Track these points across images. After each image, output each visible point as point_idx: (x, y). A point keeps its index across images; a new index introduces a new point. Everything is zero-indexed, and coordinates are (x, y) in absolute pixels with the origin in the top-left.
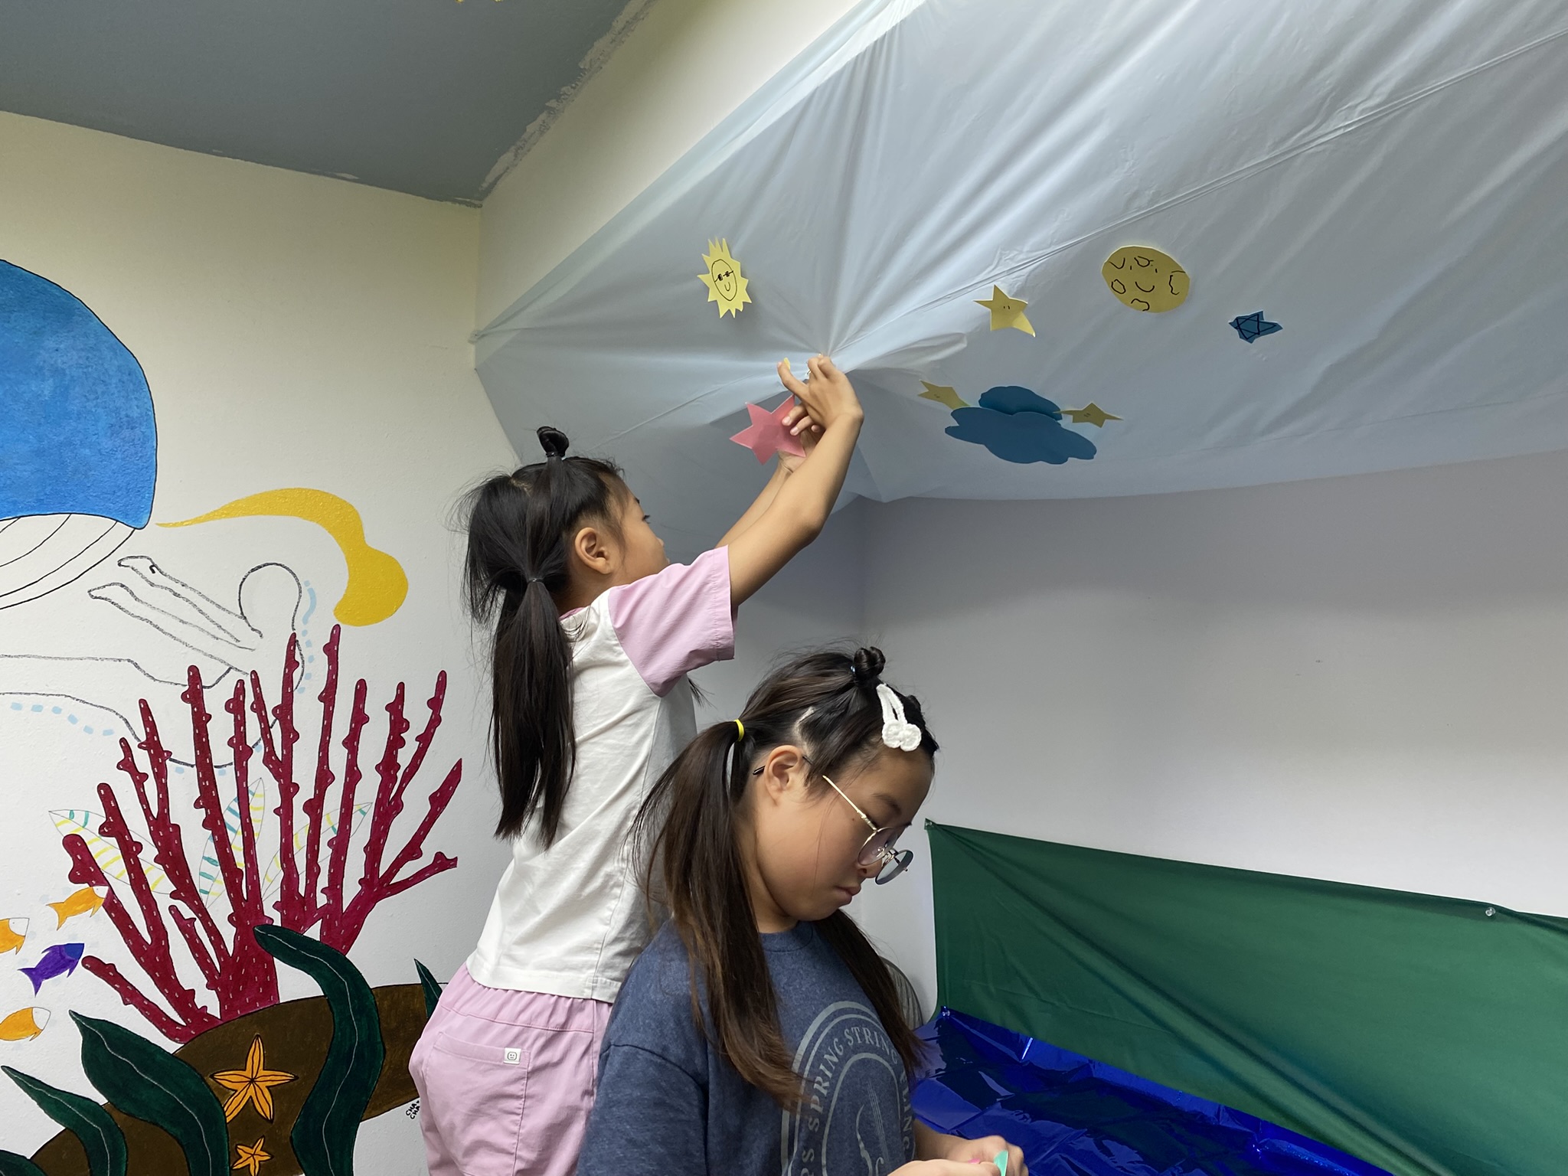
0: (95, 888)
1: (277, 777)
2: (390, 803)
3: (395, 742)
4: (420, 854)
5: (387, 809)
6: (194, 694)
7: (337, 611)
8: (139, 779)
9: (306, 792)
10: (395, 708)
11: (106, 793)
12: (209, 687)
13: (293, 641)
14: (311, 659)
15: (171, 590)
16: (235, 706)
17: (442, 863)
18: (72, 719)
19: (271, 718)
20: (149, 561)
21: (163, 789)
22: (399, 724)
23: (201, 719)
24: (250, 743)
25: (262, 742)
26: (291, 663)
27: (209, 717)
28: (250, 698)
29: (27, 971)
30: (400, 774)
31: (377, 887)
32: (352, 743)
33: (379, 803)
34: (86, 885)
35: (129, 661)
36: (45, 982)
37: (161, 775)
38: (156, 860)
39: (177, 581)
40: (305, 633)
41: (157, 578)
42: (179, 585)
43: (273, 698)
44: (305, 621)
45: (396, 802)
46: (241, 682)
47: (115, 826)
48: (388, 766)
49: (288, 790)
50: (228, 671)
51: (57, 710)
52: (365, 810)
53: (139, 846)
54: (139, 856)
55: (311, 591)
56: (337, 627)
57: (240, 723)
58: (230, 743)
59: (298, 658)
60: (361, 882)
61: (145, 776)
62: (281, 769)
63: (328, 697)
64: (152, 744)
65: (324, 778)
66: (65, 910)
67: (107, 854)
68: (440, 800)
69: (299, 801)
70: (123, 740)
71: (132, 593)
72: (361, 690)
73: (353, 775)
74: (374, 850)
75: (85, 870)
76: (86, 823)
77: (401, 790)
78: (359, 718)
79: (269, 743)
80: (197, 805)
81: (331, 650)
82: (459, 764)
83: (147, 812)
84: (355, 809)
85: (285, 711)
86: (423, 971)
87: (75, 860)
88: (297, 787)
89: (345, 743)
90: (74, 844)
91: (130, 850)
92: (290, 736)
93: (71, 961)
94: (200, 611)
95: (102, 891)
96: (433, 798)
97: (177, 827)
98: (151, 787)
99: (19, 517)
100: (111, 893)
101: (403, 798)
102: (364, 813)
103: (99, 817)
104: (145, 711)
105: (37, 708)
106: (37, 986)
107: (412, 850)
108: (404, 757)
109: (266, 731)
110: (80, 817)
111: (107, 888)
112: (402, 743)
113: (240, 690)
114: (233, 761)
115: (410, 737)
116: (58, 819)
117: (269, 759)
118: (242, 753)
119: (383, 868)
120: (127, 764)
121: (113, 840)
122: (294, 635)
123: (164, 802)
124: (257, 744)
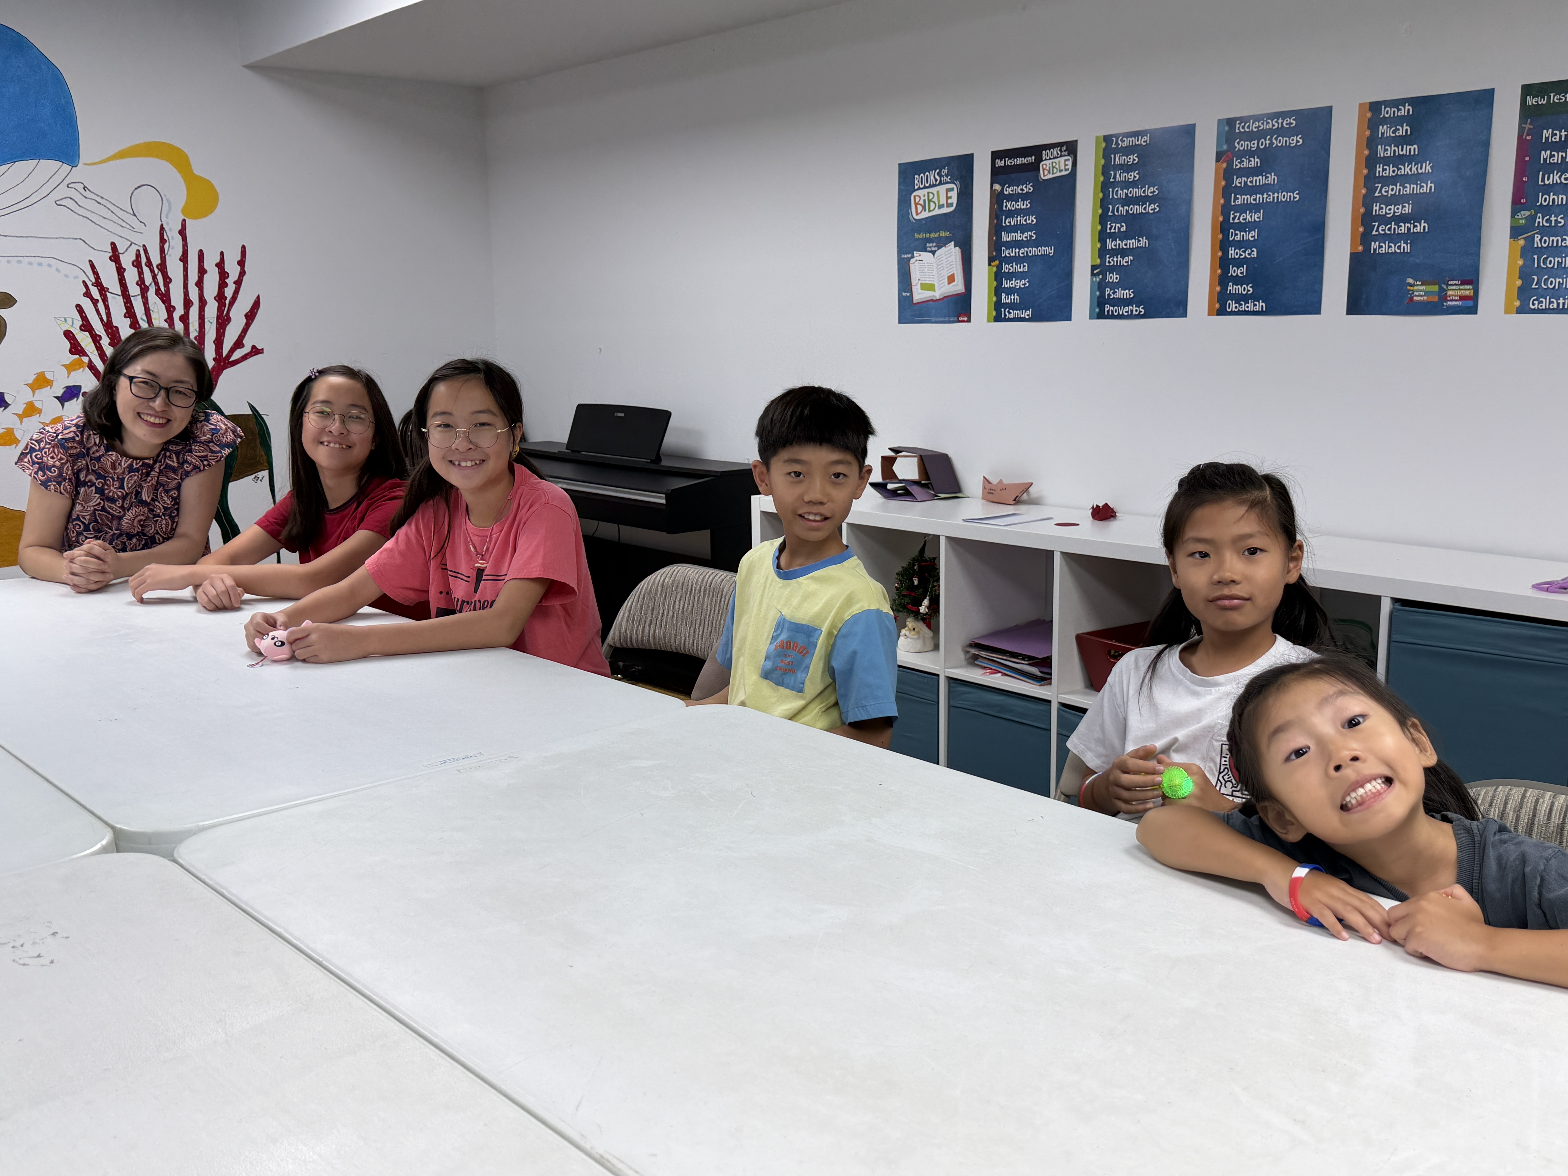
0: (82, 357)
1: (164, 302)
2: (224, 318)
3: (223, 285)
4: (243, 346)
5: (223, 321)
6: (115, 257)
7: (184, 211)
8: (95, 302)
9: (179, 311)
10: (220, 265)
11: (80, 309)
12: (123, 253)
13: (162, 228)
14: (173, 238)
15: (96, 201)
16: (137, 264)
17: (256, 351)
18: (58, 270)
19: (156, 271)
20: (80, 184)
21: (107, 307)
22: (223, 275)
23: (120, 271)
24: (147, 284)
25: (153, 284)
26: (163, 241)
27: (125, 269)
28: (144, 260)
29: (57, 398)
30: (227, 302)
31: (223, 362)
32: (200, 284)
33: (218, 317)
34: (78, 356)
35: (81, 239)
36: (66, 404)
37: (105, 300)
38: (110, 344)
39: (98, 196)
40: (167, 223)
41: (87, 194)
42: (100, 198)
43: (156, 260)
44: (167, 217)
45: (227, 318)
46: (138, 251)
47: (86, 326)
48: (220, 297)
49: (170, 309)
50: (131, 245)
51: (49, 266)
52: (211, 321)
53: (100, 336)
54: (101, 342)
55: (168, 200)
56: (184, 220)
57: (141, 273)
58: (137, 284)
59: (166, 237)
60: (214, 359)
61: (98, 301)
62: (165, 298)
63: (184, 259)
64: (98, 284)
65: (188, 303)
66: (70, 368)
67: (84, 340)
68: (250, 316)
69: (176, 315)
70: (84, 282)
71: (76, 202)
72: (201, 255)
73: (203, 303)
74: (219, 343)
75: (76, 349)
76: (73, 324)
77: (229, 310)
78: (202, 271)
79: (157, 284)
80: (125, 316)
81: (183, 233)
82: (258, 297)
83: (101, 319)
84: (206, 320)
85: (163, 267)
86: (252, 408)
87: (70, 343)
88: (174, 308)
89: (196, 284)
90: (68, 335)
91: (96, 339)
92: (167, 280)
93: (76, 394)
94: (112, 212)
95: (85, 359)
96: (246, 316)
97: (117, 328)
98: (101, 305)
99: (15, 162)
100: (90, 361)
101: (231, 315)
102: (211, 323)
103: (79, 322)
104: (93, 266)
105: (40, 264)
106: (63, 406)
107: (239, 344)
108: (229, 292)
109: (154, 277)
110: (69, 321)
111: (87, 358)
112: (226, 285)
113: (138, 255)
114: (139, 293)
115: (230, 281)
116: (59, 322)
117: (158, 292)
118: (144, 290)
119: (225, 352)
120: (88, 294)
121: (87, 333)
122: (162, 225)
123: (109, 314)
124: (151, 284)
